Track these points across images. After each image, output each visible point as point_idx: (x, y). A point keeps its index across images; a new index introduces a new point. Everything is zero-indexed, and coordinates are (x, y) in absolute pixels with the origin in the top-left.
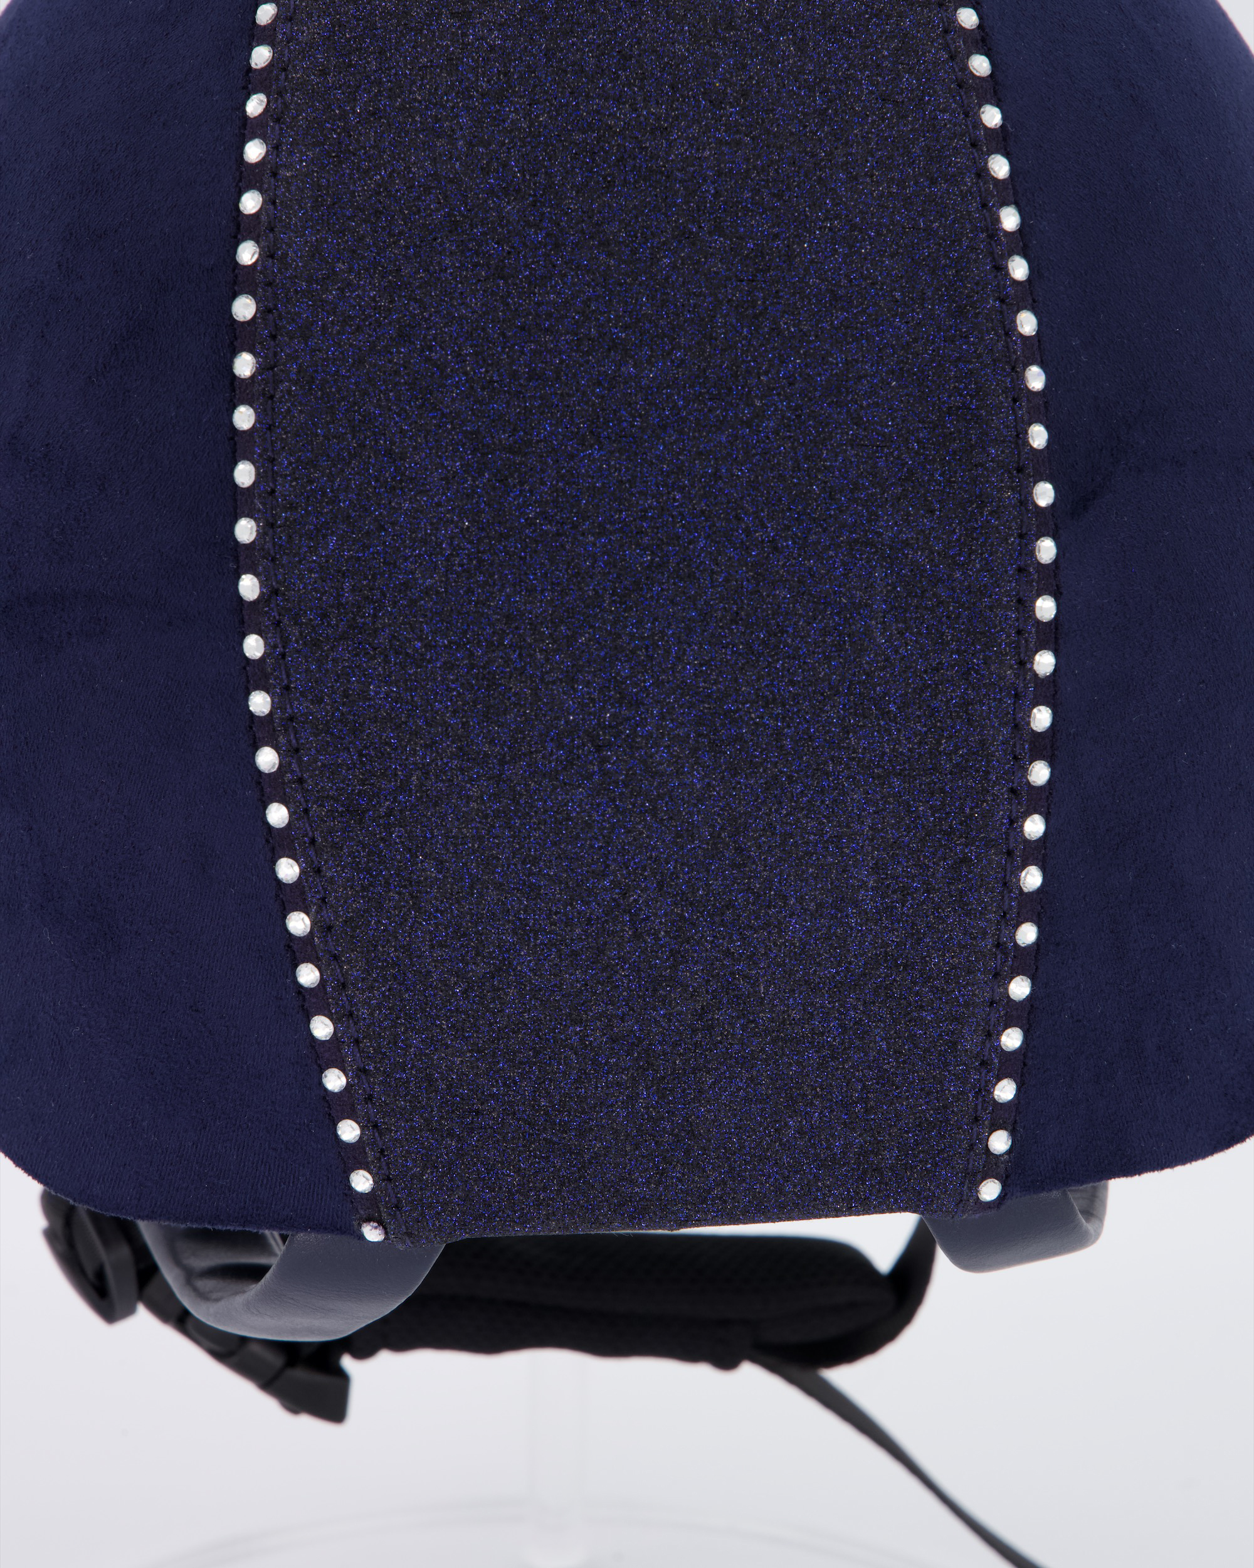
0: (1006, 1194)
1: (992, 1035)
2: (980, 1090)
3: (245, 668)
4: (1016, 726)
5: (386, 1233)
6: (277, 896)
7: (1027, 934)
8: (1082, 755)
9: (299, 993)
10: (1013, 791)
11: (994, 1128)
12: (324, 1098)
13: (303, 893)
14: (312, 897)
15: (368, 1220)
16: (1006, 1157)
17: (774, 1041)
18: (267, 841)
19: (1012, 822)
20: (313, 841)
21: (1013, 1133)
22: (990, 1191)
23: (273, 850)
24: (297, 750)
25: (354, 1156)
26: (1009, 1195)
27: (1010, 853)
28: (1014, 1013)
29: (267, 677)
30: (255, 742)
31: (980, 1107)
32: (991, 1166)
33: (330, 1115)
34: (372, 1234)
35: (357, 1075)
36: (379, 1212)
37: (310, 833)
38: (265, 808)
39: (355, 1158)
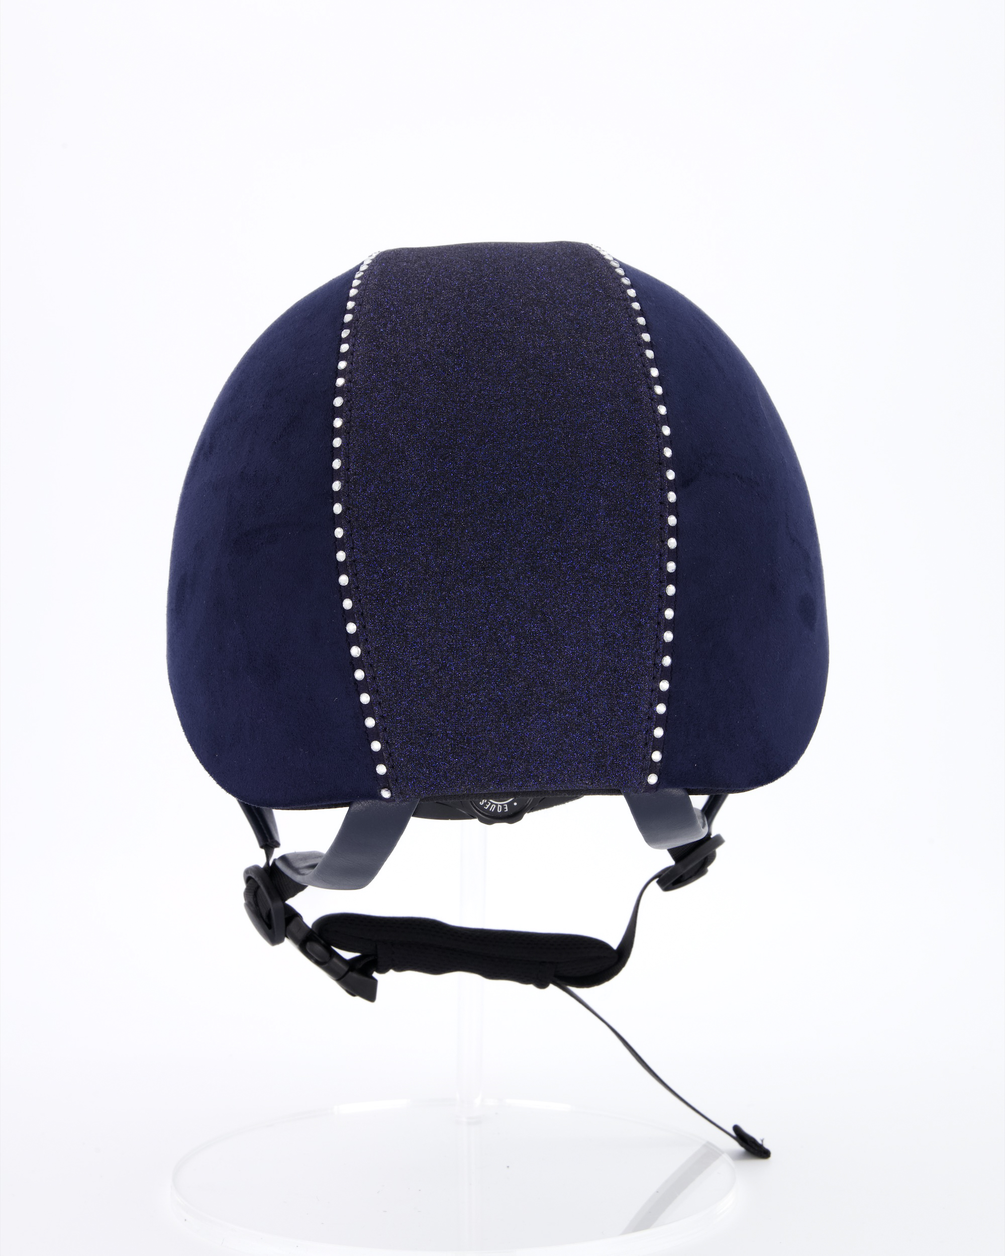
0: (660, 783)
1: (652, 705)
2: (648, 730)
3: (335, 543)
4: (661, 568)
5: (392, 793)
6: (347, 640)
7: (667, 661)
8: (689, 587)
9: (355, 683)
10: (660, 596)
11: (654, 750)
12: (365, 732)
13: (358, 637)
14: (361, 638)
15: (384, 788)
16: (659, 764)
17: (559, 702)
18: (343, 616)
19: (660, 610)
20: (362, 614)
21: (662, 753)
22: (653, 779)
23: (345, 620)
24: (356, 575)
25: (378, 758)
26: (661, 783)
27: (659, 623)
28: (662, 697)
29: (344, 544)
30: (338, 573)
31: (648, 738)
32: (652, 767)
33: (368, 740)
34: (386, 794)
35: (380, 719)
36: (389, 783)
37: (361, 611)
38: (342, 601)
39: (378, 759)
